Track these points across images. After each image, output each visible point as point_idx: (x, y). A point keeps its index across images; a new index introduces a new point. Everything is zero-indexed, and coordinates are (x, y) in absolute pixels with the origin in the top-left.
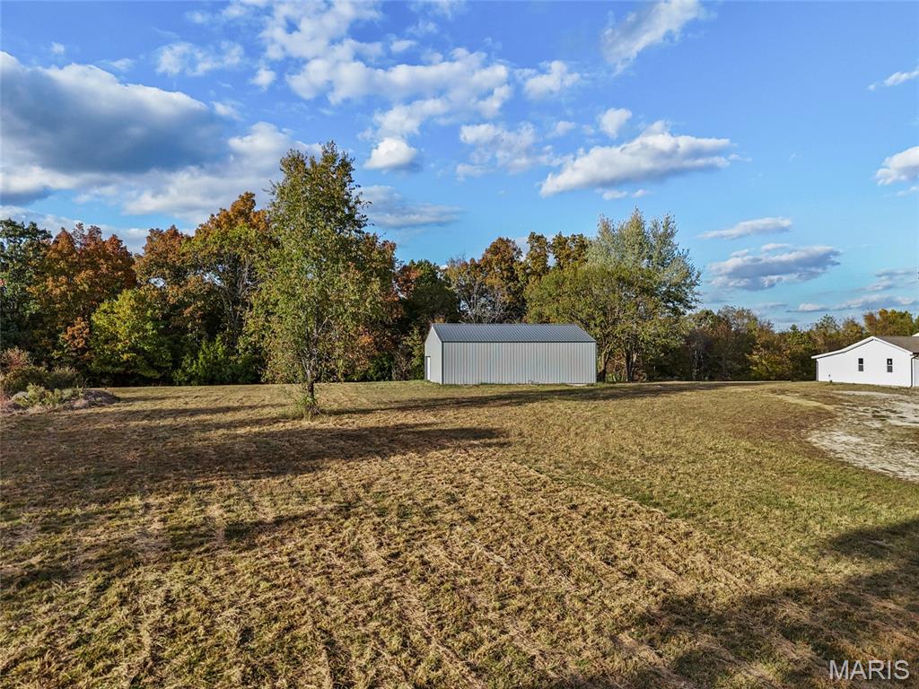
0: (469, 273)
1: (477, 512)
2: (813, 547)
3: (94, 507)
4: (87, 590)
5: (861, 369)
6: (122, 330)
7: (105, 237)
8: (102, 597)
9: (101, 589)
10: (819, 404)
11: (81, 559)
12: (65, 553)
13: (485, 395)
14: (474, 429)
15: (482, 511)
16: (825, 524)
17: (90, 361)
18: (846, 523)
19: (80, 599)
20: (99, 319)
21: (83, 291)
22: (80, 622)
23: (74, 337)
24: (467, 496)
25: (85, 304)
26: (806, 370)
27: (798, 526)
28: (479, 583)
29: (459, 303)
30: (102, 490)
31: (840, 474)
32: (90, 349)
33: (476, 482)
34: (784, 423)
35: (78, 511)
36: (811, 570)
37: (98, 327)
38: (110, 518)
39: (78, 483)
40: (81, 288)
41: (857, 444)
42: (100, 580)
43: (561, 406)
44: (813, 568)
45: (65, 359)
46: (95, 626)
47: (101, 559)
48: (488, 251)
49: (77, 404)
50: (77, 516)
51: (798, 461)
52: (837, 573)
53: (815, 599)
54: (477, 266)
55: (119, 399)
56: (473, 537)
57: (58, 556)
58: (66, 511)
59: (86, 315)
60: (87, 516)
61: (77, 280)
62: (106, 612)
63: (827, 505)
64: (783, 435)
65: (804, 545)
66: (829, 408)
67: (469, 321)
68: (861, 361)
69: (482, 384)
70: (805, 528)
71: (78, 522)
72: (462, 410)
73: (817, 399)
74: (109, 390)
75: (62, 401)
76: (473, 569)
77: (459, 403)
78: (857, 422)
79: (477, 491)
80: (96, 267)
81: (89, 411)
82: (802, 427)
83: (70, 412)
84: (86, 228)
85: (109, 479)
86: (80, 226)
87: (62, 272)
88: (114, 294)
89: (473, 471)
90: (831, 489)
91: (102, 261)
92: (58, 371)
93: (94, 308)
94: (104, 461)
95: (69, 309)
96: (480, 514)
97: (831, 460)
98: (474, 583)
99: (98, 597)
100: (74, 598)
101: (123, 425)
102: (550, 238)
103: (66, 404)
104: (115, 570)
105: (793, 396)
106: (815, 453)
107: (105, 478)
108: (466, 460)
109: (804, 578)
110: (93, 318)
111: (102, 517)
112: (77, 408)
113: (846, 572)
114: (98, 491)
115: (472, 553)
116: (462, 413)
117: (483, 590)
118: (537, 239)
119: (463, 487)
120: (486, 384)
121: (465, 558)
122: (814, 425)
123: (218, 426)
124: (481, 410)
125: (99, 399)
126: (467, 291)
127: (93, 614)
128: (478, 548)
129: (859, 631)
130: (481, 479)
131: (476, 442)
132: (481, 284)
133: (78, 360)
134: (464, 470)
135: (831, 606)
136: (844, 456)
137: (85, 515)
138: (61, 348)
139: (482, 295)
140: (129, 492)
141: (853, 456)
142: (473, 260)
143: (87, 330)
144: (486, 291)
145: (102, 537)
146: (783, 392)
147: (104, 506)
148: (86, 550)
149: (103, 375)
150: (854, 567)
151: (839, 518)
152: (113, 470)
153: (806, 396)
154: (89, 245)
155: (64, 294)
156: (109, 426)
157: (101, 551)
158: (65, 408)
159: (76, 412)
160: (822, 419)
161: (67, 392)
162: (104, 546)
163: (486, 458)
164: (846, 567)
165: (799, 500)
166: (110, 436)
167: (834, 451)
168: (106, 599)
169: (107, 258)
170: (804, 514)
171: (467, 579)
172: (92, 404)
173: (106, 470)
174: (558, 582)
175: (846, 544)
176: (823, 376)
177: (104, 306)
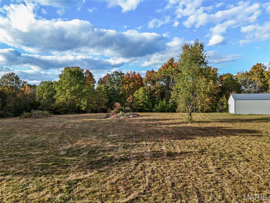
0: (245, 76)
1: (249, 158)
3: (134, 143)
4: (133, 165)
6: (140, 98)
7: (136, 74)
8: (137, 167)
9: (136, 165)
11: (132, 156)
12: (128, 154)
13: (252, 118)
14: (248, 130)
15: (251, 158)
17: (133, 106)
19: (132, 167)
20: (135, 95)
21: (131, 88)
22: (132, 173)
23: (130, 100)
24: (245, 153)
25: (132, 91)
28: (251, 183)
29: (241, 86)
30: (136, 139)
32: (133, 103)
33: (249, 148)
35: (131, 144)
37: (135, 97)
38: (138, 147)
39: (131, 137)
40: (131, 87)
42: (136, 163)
45: (128, 105)
46: (135, 174)
47: (136, 157)
48: (252, 68)
49: (131, 117)
50: (131, 145)
54: (248, 74)
55: (140, 116)
56: (248, 167)
57: (127, 155)
58: (128, 144)
59: (132, 94)
60: (133, 146)
61: (130, 85)
62: (137, 171)
67: (245, 93)
69: (251, 114)
71: (131, 147)
72: (243, 123)
74: (137, 113)
75: (127, 116)
76: (248, 178)
77: (242, 121)
79: (249, 151)
80: (134, 81)
81: (133, 118)
83: (129, 119)
84: (132, 71)
85: (138, 136)
86: (131, 71)
87: (127, 83)
88: (138, 89)
89: (248, 144)
91: (136, 80)
92: (126, 108)
93: (134, 92)
94: (136, 132)
95: (128, 93)
96: (250, 159)
98: (248, 182)
99: (136, 167)
100: (130, 166)
101: (141, 123)
103: (128, 116)
104: (140, 161)
107: (137, 136)
108: (245, 140)
110: (134, 95)
111: (136, 146)
112: (131, 118)
114: (135, 139)
115: (247, 172)
116: (243, 124)
117: (252, 185)
119: (244, 149)
120: (252, 114)
121: (245, 173)
123: (164, 124)
124: (250, 123)
125: (135, 115)
126: (245, 83)
127: (135, 171)
128: (250, 171)
130: (251, 147)
131: (248, 134)
132: (250, 80)
133: (131, 105)
134: (244, 143)
137: (132, 145)
138: (127, 102)
139: (250, 83)
140: (142, 140)
142: (246, 72)
143: (133, 98)
144: (252, 82)
145: (136, 151)
147: (137, 143)
148: (133, 154)
149: (136, 109)
152: (139, 134)
154: (132, 76)
155: (127, 89)
156: (138, 122)
157: (136, 155)
158: (128, 118)
159: (130, 119)
161: (128, 114)
162: (137, 154)
163: (253, 140)
166: (138, 125)
168: (137, 168)
169: (137, 79)
171: (246, 181)
172: (134, 117)
173: (137, 134)
177: (136, 92)
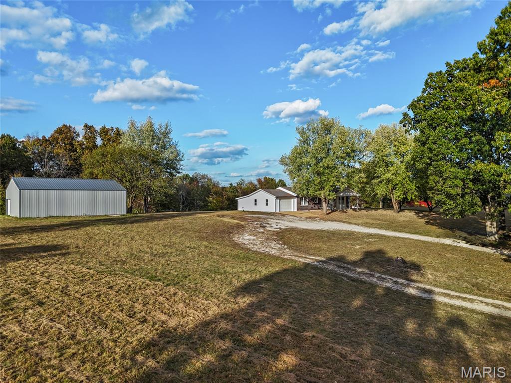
0: (41, 145)
1: (45, 298)
2: (234, 292)
5: (256, 204)
10: (238, 221)
13: (52, 223)
14: (44, 246)
15: (48, 298)
16: (239, 280)
18: (248, 277)
24: (37, 289)
26: (233, 205)
27: (228, 282)
28: (45, 343)
29: (34, 163)
31: (246, 255)
33: (44, 280)
34: (223, 231)
36: (233, 303)
41: (254, 240)
43: (104, 228)
44: (234, 302)
48: (55, 132)
51: (228, 250)
52: (244, 303)
53: (234, 317)
54: (47, 141)
56: (41, 315)
63: (240, 270)
64: (223, 238)
65: (230, 291)
66: (243, 223)
67: (41, 176)
68: (256, 200)
69: (50, 217)
70: (231, 283)
72: (35, 234)
73: (237, 219)
76: (41, 335)
77: (33, 230)
78: (253, 229)
79: (45, 286)
82: (231, 233)
89: (43, 273)
90: (242, 262)
96: (46, 299)
97: (243, 248)
98: (41, 344)
102: (98, 128)
105: (227, 218)
106: (236, 245)
108: (36, 266)
109: (230, 307)
113: (247, 302)
115: (40, 325)
116: (35, 236)
117: (47, 347)
118: (89, 128)
119: (35, 284)
120: (53, 217)
121: (35, 329)
122: (236, 232)
124: (49, 233)
126: (40, 157)
128: (45, 321)
129: (252, 329)
130: (48, 277)
131: (44, 254)
132: (49, 153)
134: (35, 273)
135: (241, 320)
136: (248, 246)
139: (50, 159)
141: (252, 246)
142: (44, 137)
144: (54, 157)
146: (223, 216)
150: (251, 299)
151: (245, 276)
153: (233, 218)
160: (239, 228)
163: (52, 264)
164: (248, 299)
165: (228, 269)
167: (244, 244)
170: (230, 276)
171: (36, 342)
174: (99, 333)
175: (247, 288)
176: (240, 209)
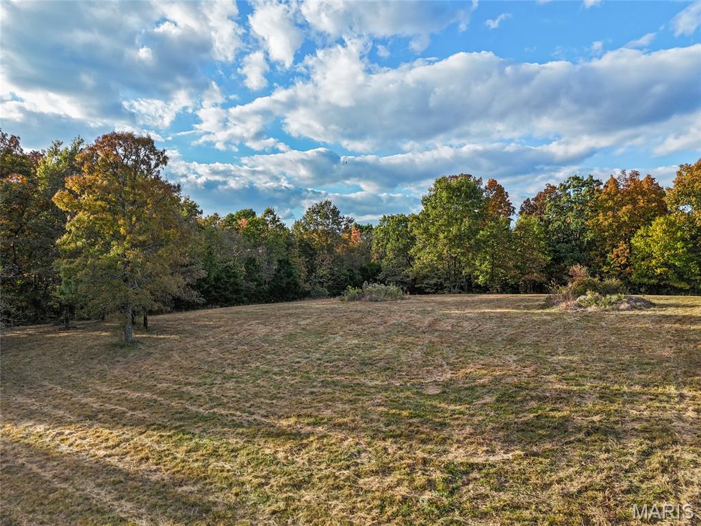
3: (637, 388)
4: (635, 452)
6: (656, 249)
7: (642, 178)
8: (647, 461)
9: (647, 454)
11: (629, 426)
12: (617, 419)
17: (630, 274)
19: (629, 457)
20: (637, 242)
21: (625, 222)
22: (630, 474)
23: (618, 256)
25: (626, 231)
30: (643, 376)
32: (630, 265)
35: (625, 388)
37: (636, 248)
38: (651, 399)
39: (625, 367)
40: (623, 219)
42: (644, 447)
45: (612, 272)
46: (642, 482)
47: (645, 430)
49: (622, 307)
50: (625, 392)
55: (654, 305)
57: (612, 419)
58: (616, 387)
59: (627, 239)
60: (633, 394)
61: (620, 213)
62: (650, 474)
71: (626, 397)
74: (647, 297)
75: (610, 303)
80: (634, 202)
81: (631, 313)
83: (617, 312)
84: (628, 172)
85: (649, 368)
86: (623, 172)
87: (610, 208)
88: (648, 222)
91: (639, 197)
92: (607, 281)
93: (633, 233)
94: (644, 353)
95: (614, 236)
99: (644, 460)
100: (625, 455)
101: (658, 326)
103: (614, 306)
104: (657, 442)
107: (645, 366)
110: (632, 241)
111: (644, 397)
112: (622, 310)
114: (640, 376)
125: (638, 304)
127: (640, 472)
133: (622, 273)
137: (631, 392)
138: (609, 264)
140: (666, 381)
143: (628, 250)
145: (645, 413)
147: (646, 389)
148: (633, 420)
149: (641, 285)
152: (652, 361)
154: (629, 186)
155: (611, 225)
156: (647, 325)
157: (645, 424)
158: (613, 309)
159: (621, 313)
161: (614, 297)
162: (647, 421)
166: (648, 334)
168: (650, 464)
169: (644, 194)
172: (633, 308)
173: (646, 360)
177: (640, 232)
